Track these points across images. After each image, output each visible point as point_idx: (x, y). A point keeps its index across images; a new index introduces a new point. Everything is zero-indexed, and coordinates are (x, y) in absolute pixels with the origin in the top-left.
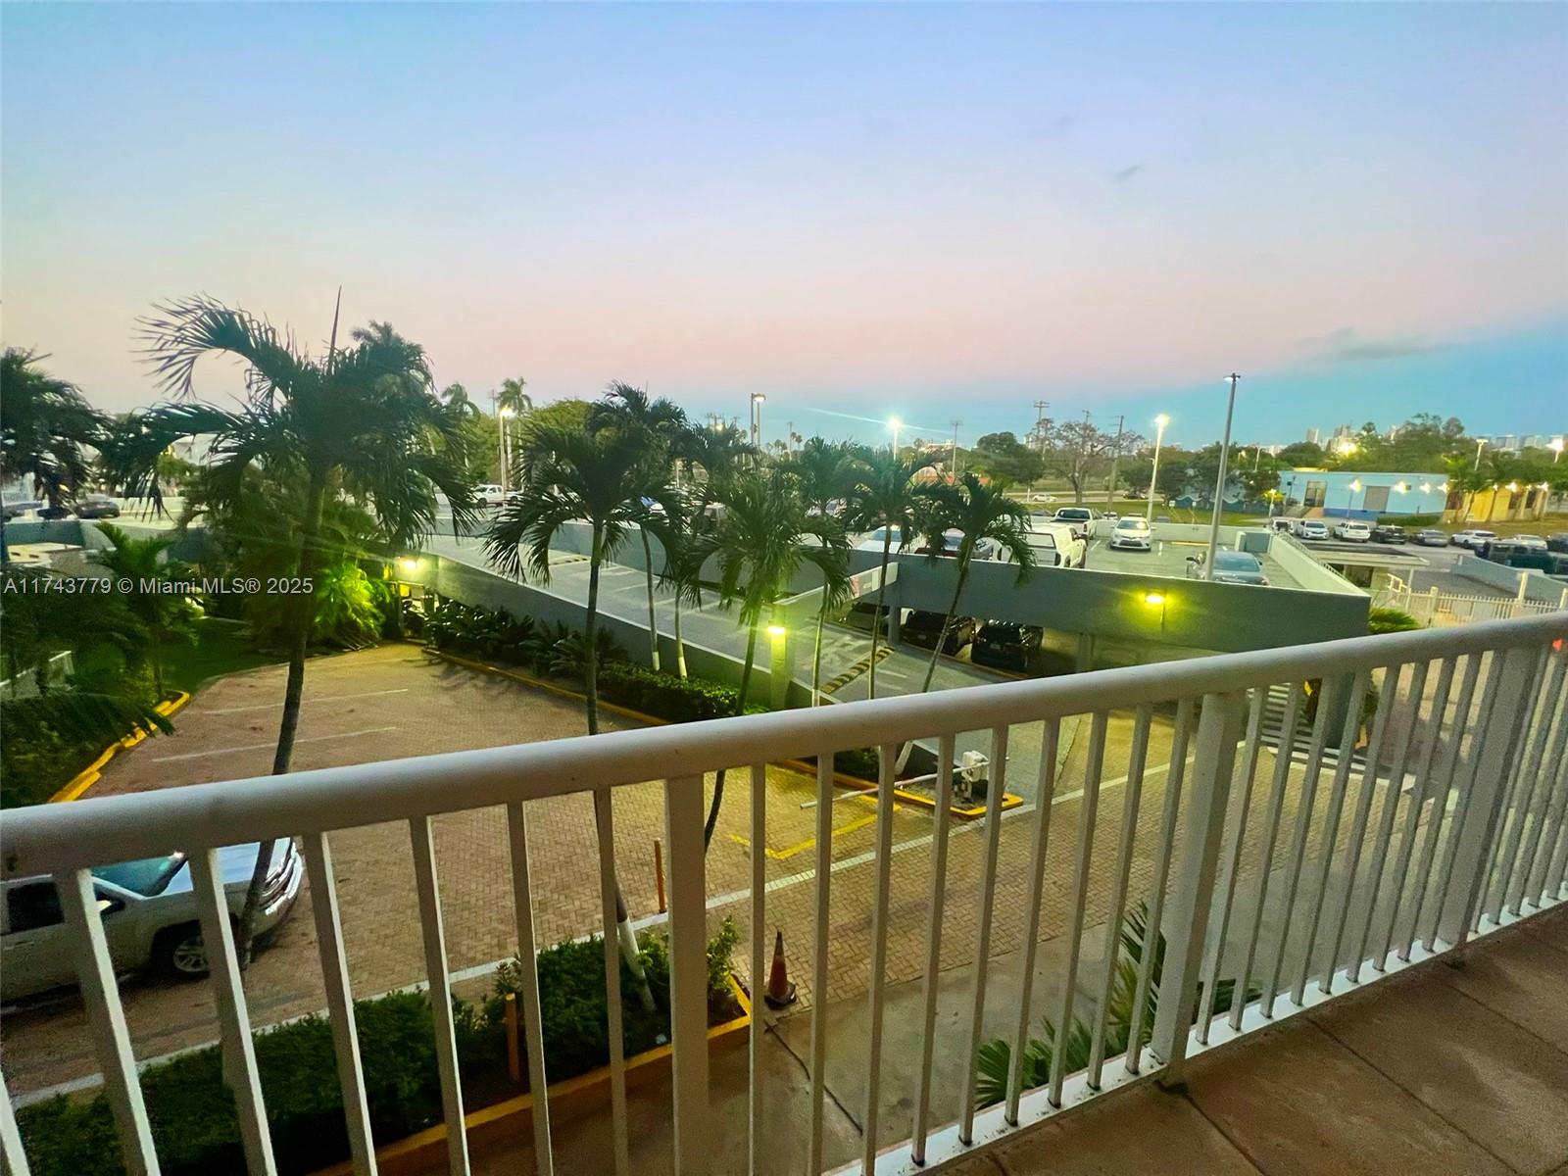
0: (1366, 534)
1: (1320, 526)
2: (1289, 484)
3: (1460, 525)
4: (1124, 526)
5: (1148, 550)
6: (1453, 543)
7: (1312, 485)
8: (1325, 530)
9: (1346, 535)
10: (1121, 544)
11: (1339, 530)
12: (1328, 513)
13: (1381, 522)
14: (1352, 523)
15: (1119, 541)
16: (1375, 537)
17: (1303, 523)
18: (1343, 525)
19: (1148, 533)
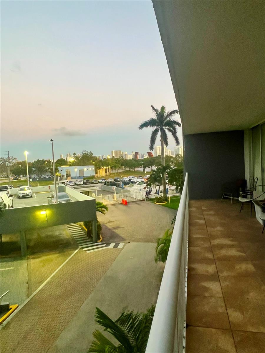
0: (82, 183)
1: (72, 182)
2: (61, 171)
3: (99, 178)
4: (22, 189)
5: (31, 197)
6: (99, 182)
7: (67, 171)
8: (73, 183)
9: (78, 184)
10: (22, 196)
11: (76, 182)
12: (72, 178)
13: (84, 179)
14: (78, 180)
15: (21, 195)
16: (85, 183)
17: (68, 182)
18: (77, 181)
19: (30, 191)
